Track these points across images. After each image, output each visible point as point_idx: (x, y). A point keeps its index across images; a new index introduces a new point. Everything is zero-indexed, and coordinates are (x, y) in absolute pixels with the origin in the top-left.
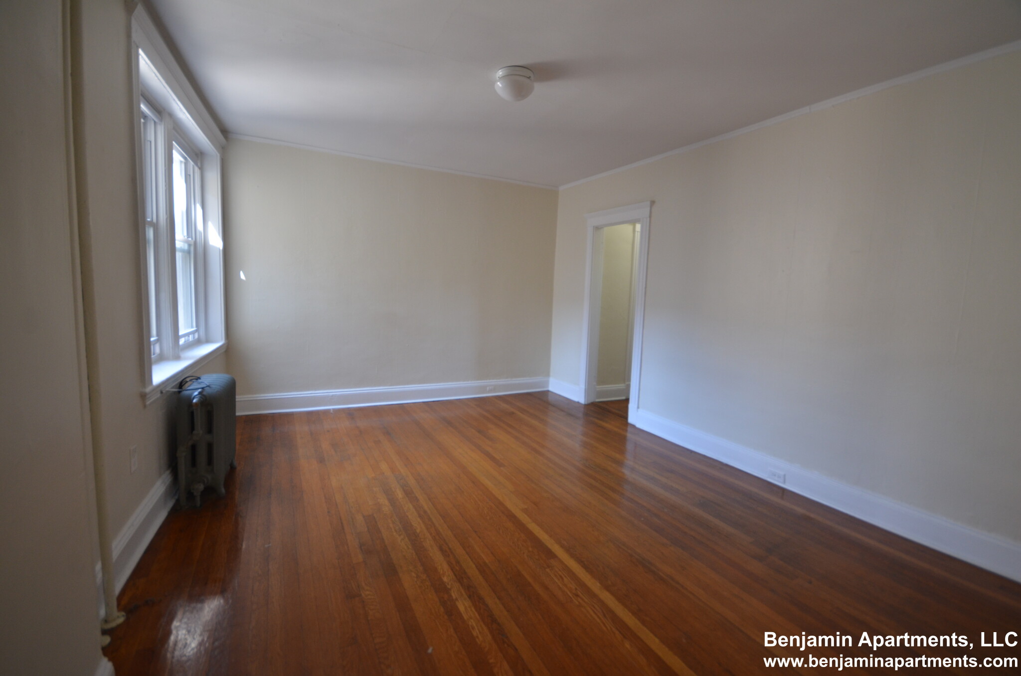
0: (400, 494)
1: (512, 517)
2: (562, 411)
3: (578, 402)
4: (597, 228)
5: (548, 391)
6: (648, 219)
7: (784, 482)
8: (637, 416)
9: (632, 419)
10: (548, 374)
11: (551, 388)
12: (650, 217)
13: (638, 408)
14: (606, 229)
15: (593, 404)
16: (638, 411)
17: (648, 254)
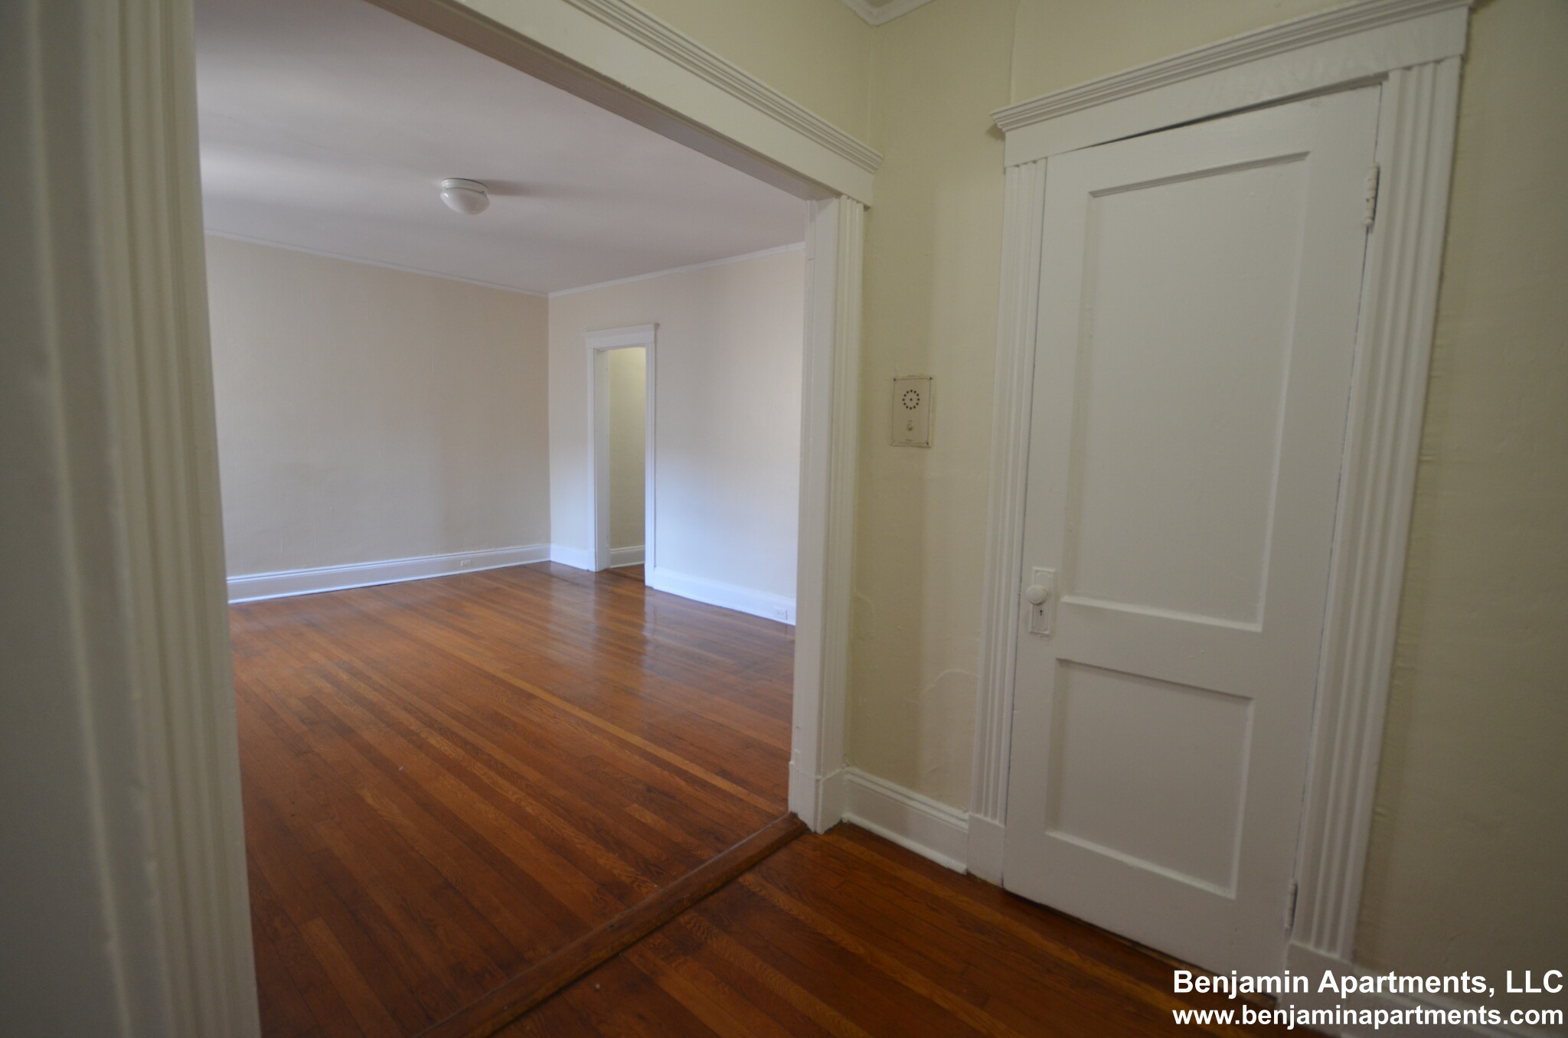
0: (344, 676)
1: (492, 677)
2: (565, 581)
3: (588, 571)
4: (599, 351)
5: (550, 561)
6: (654, 344)
7: (787, 619)
8: (654, 578)
9: (648, 582)
10: (548, 540)
11: (553, 558)
12: (655, 342)
13: (655, 566)
14: (610, 352)
15: (607, 571)
16: (654, 570)
17: (656, 385)
